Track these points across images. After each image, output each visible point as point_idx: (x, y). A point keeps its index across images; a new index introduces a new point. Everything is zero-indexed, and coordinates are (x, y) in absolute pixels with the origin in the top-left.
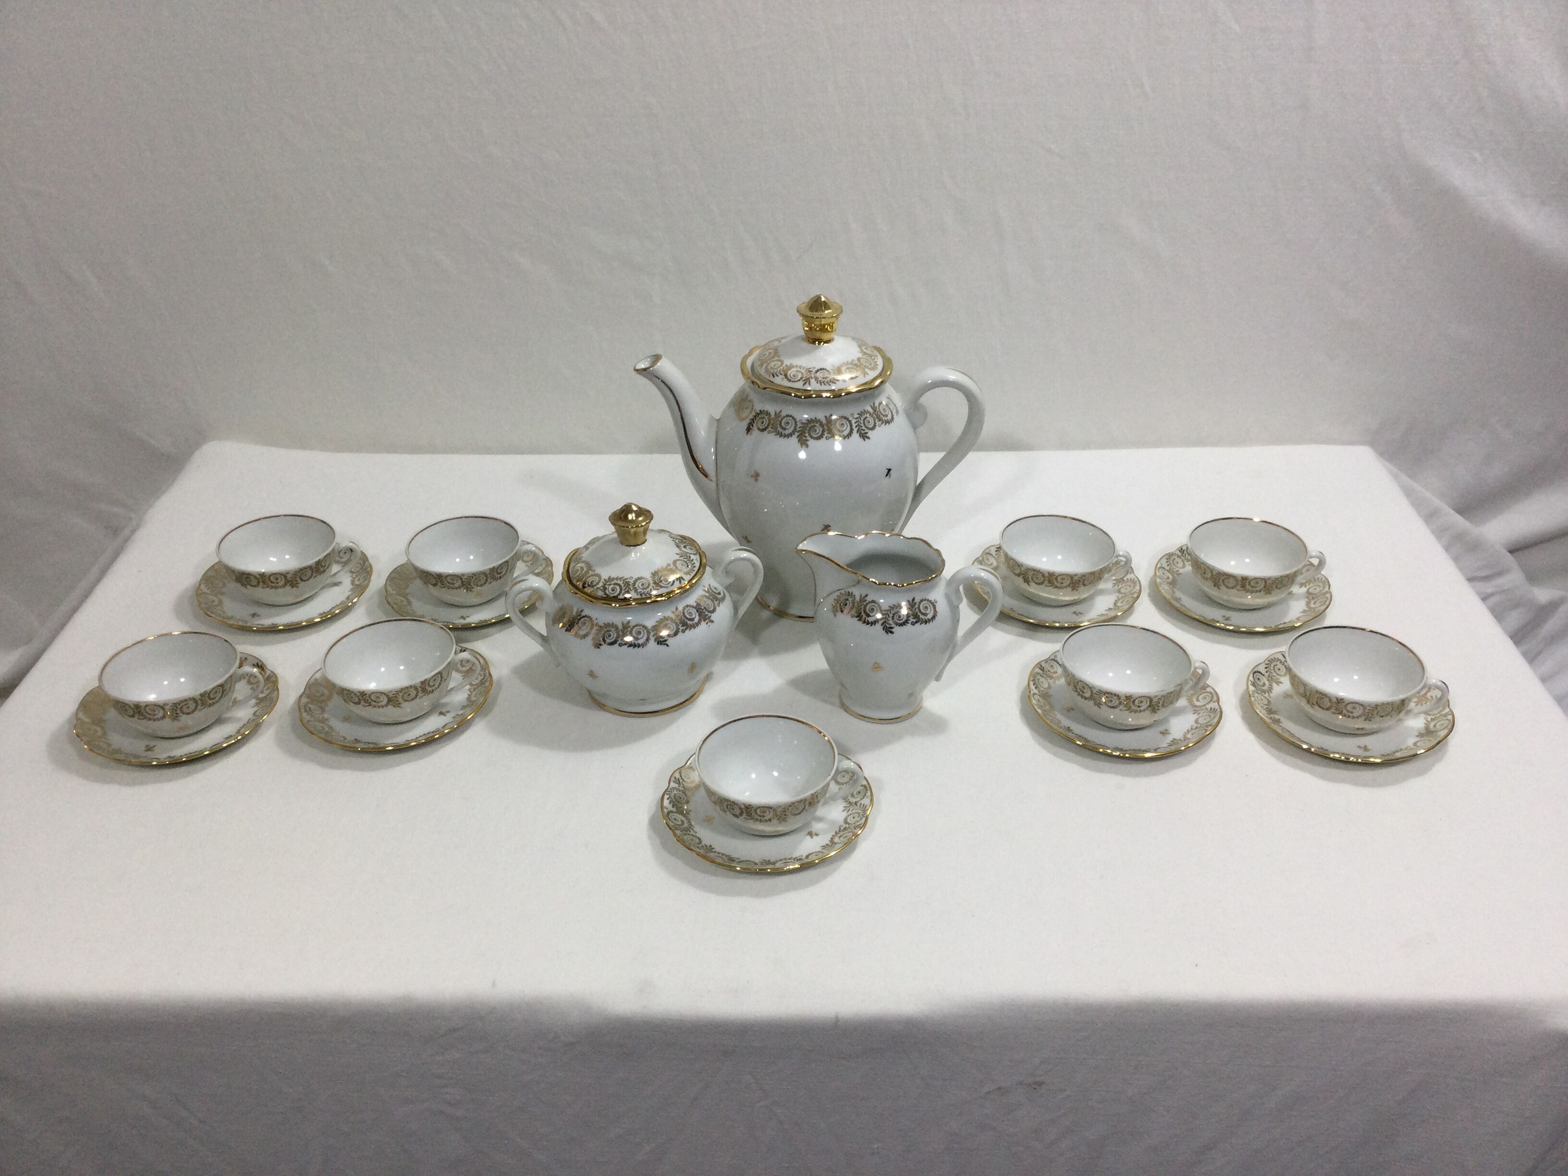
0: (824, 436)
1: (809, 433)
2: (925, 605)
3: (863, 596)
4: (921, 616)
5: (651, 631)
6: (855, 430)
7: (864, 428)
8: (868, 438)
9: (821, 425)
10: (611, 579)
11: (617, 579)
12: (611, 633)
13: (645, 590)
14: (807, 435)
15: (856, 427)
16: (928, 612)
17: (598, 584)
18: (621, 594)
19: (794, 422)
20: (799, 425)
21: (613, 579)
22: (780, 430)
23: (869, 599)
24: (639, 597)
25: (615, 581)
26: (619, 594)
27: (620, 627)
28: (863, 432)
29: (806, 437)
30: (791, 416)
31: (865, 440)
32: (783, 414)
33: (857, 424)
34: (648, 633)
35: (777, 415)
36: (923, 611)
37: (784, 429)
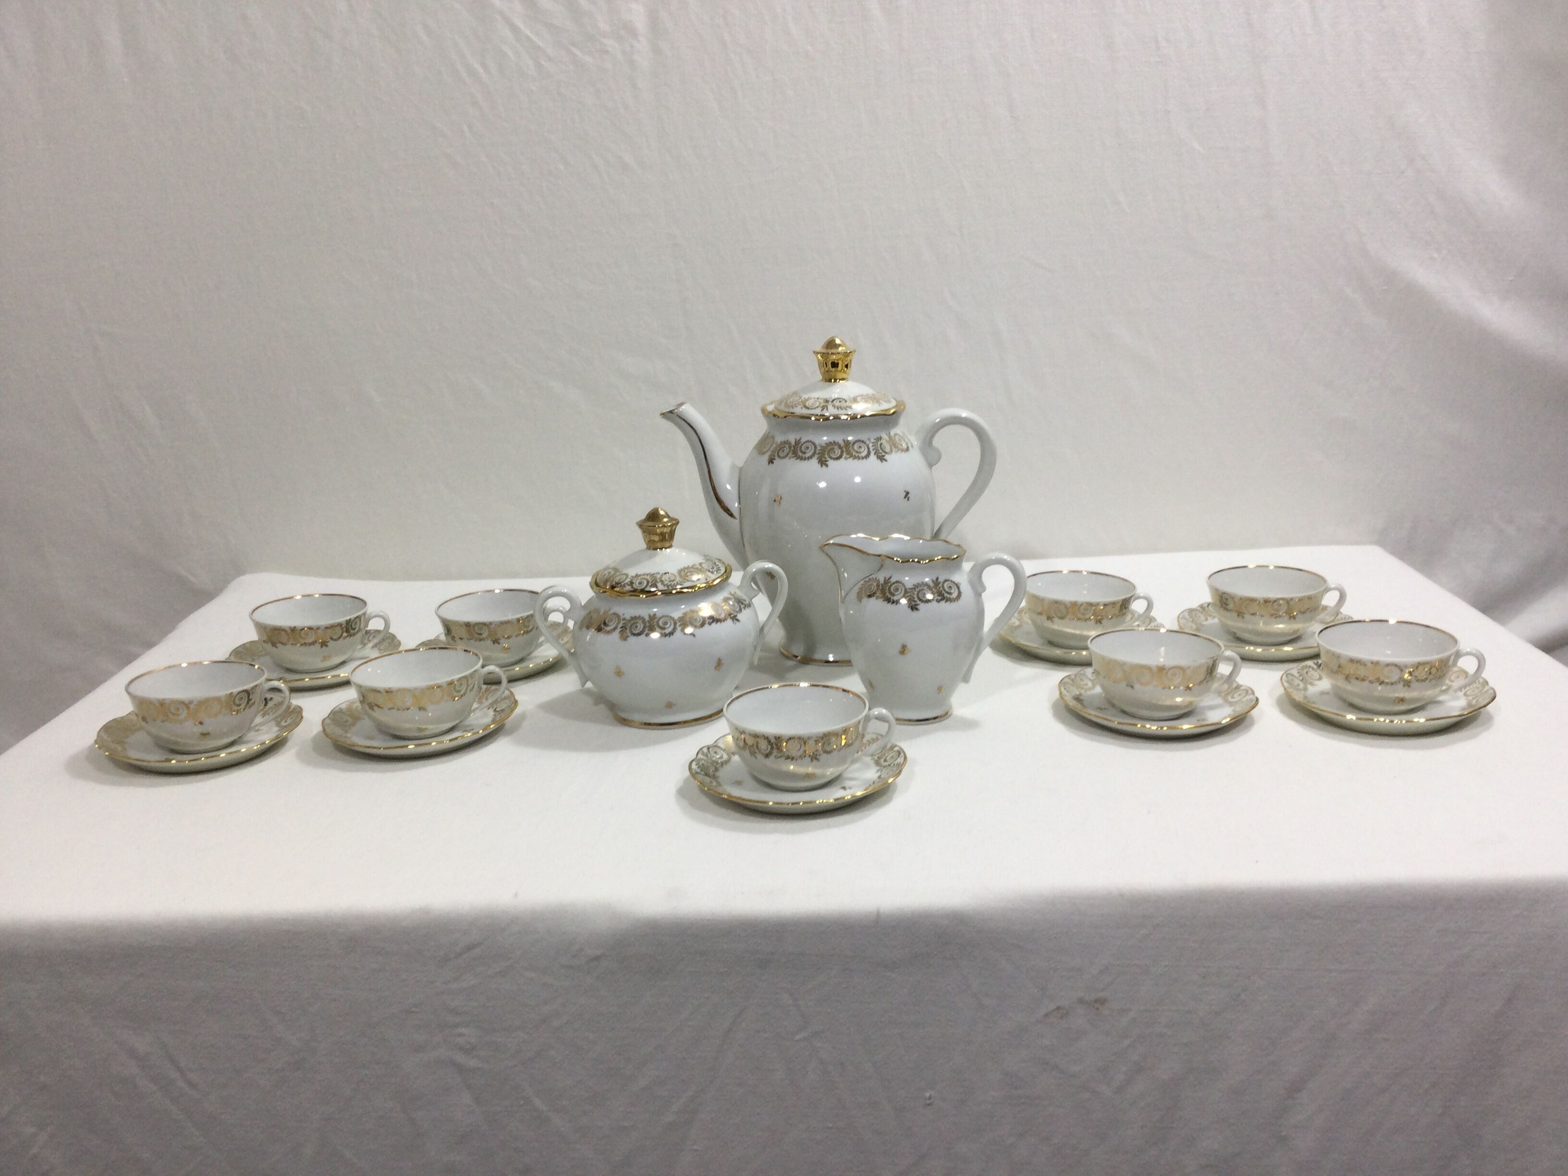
0: (843, 457)
1: (828, 454)
2: (949, 585)
3: (887, 578)
4: (946, 595)
5: (678, 621)
6: (872, 453)
7: (881, 451)
8: (886, 461)
9: (840, 447)
10: (637, 576)
11: (644, 575)
12: (638, 625)
13: (671, 582)
14: (826, 456)
15: (873, 450)
16: (952, 591)
17: (625, 580)
18: (648, 587)
19: (813, 447)
20: (819, 448)
21: (640, 575)
22: (801, 454)
23: (893, 580)
24: (666, 588)
25: (642, 577)
26: (646, 587)
27: (647, 619)
28: (881, 455)
29: (826, 458)
30: (810, 441)
31: (882, 462)
32: (803, 441)
33: (874, 447)
34: (675, 624)
35: (797, 442)
36: (947, 589)
37: (805, 453)
